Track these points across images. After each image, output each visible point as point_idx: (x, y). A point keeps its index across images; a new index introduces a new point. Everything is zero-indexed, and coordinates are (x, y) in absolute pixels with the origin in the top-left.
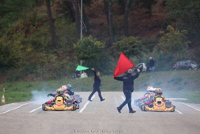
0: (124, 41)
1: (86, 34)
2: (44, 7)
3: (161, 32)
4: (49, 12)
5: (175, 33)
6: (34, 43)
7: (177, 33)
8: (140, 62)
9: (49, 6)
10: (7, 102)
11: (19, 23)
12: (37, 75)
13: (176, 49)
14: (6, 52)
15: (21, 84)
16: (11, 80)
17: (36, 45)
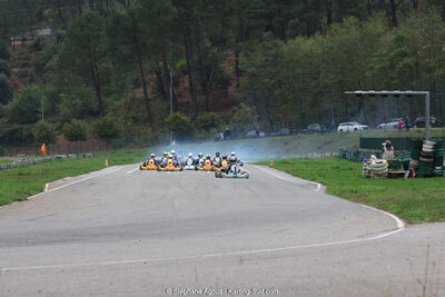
0: (206, 115)
1: (175, 110)
2: (142, 89)
3: (235, 108)
4: (145, 93)
5: (246, 109)
6: (133, 118)
7: (249, 109)
8: (219, 132)
9: (145, 89)
10: (110, 165)
11: (122, 102)
12: (136, 144)
13: (247, 122)
14: (111, 125)
15: (123, 151)
16: (115, 148)
17: (135, 120)
